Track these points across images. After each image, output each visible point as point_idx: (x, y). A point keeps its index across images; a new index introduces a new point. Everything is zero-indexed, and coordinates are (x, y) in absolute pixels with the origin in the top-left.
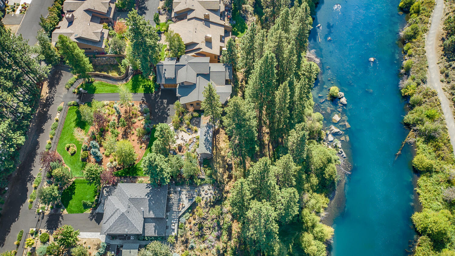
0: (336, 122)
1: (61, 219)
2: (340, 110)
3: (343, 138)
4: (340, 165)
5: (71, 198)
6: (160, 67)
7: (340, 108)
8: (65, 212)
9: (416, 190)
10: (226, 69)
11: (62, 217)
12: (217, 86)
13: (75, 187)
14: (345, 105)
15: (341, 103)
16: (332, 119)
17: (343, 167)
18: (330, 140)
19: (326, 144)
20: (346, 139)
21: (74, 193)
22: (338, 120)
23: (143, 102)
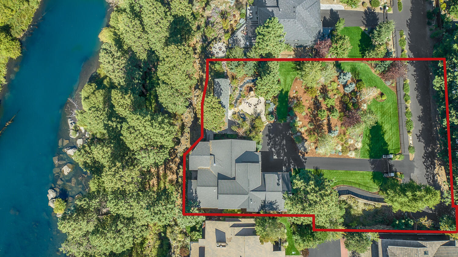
0: (69, 164)
1: (365, 21)
2: (59, 182)
3: (66, 142)
4: (77, 109)
5: (360, 41)
6: (286, 189)
7: (59, 185)
8: (363, 28)
9: (6, 82)
10: (196, 193)
11: (364, 24)
12: (209, 168)
13: (360, 53)
14: (52, 188)
15: (55, 191)
16: (73, 169)
17: (74, 107)
18: (81, 139)
19: (86, 135)
20: (63, 141)
21: (359, 46)
22: (66, 166)
23: (304, 155)
